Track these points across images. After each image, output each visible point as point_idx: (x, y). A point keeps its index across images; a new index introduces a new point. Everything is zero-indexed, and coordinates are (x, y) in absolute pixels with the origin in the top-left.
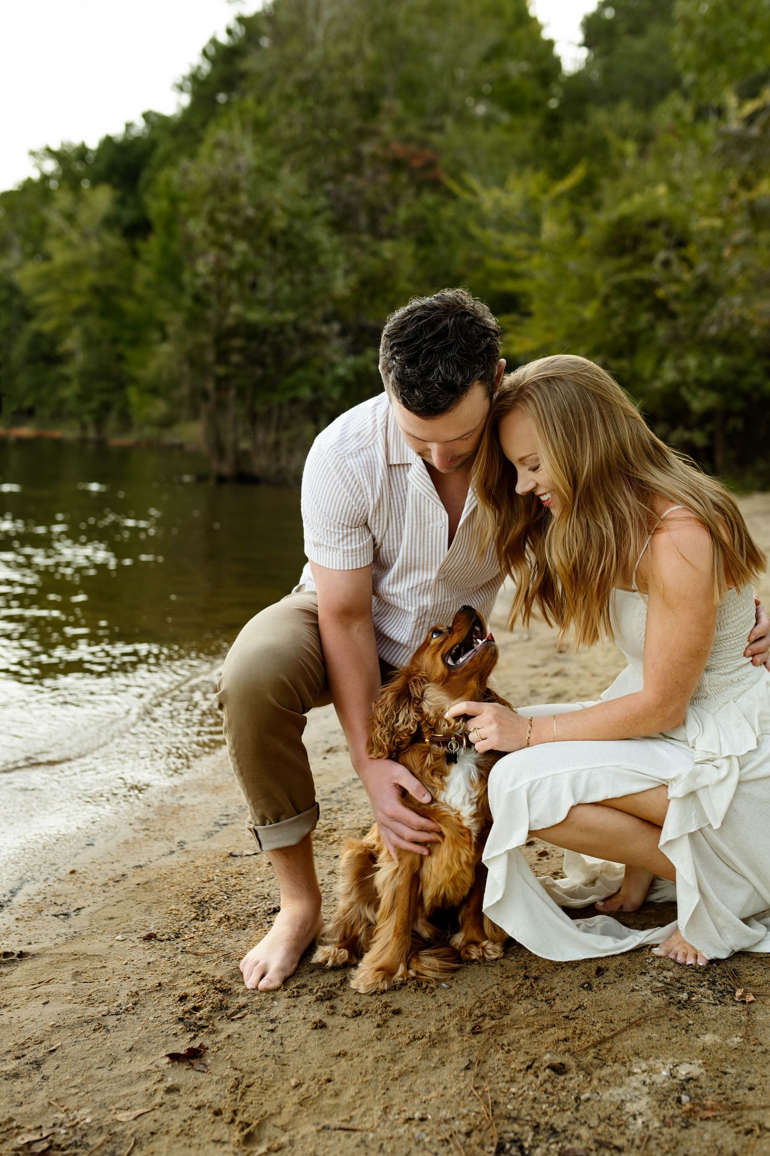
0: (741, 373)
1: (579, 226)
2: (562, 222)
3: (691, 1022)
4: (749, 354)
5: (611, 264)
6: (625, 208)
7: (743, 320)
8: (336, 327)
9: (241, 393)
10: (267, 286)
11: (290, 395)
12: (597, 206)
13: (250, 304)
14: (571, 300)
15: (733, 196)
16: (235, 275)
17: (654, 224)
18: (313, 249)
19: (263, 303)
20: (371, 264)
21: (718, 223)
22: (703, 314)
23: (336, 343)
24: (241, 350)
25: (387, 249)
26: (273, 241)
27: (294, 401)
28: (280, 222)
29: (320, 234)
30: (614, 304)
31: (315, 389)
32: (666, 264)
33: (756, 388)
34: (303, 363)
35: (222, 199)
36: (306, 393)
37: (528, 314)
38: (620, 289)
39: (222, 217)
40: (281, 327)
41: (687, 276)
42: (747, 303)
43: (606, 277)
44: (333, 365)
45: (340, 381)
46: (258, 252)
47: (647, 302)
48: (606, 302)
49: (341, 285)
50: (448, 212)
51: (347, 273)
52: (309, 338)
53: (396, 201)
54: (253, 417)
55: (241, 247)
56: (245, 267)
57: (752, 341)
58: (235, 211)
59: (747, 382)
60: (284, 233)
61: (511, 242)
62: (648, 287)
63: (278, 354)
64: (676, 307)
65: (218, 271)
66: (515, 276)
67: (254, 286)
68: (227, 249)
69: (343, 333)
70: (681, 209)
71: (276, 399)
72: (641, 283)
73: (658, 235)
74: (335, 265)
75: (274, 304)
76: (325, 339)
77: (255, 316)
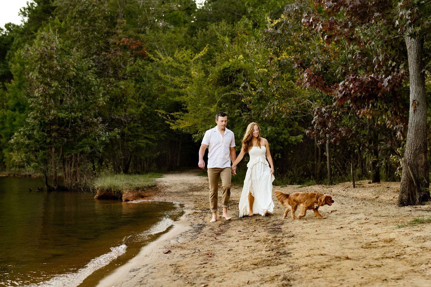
0: (279, 134)
1: (207, 73)
2: (199, 71)
4: (282, 126)
5: (221, 89)
6: (226, 64)
7: (278, 111)
8: (100, 119)
9: (57, 150)
10: (68, 101)
11: (80, 150)
12: (214, 64)
13: (60, 110)
14: (205, 104)
15: (271, 59)
16: (52, 96)
17: (239, 71)
18: (88, 83)
19: (66, 109)
20: (116, 91)
21: (266, 70)
22: (261, 109)
23: (101, 126)
24: (57, 131)
25: (122, 84)
26: (70, 81)
27: (82, 153)
28: (73, 73)
29: (91, 78)
30: (223, 106)
31: (91, 148)
32: (245, 88)
33: (285, 140)
34: (85, 136)
35: (45, 63)
36: (87, 149)
37: (187, 111)
38: (226, 98)
39: (46, 71)
40: (75, 119)
41: (254, 93)
42: (280, 103)
43: (218, 94)
44: (100, 136)
45: (103, 143)
46: (63, 86)
47: (237, 104)
48: (220, 105)
49: (102, 101)
50: (149, 68)
51: (104, 95)
52: (88, 124)
53: (125, 64)
54: (64, 161)
55: (55, 84)
56: (57, 93)
57: (283, 119)
58: (51, 68)
59: (281, 138)
60: (75, 77)
61: (177, 80)
62: (238, 98)
63: (74, 132)
64: (250, 106)
65: (44, 95)
66: (180, 95)
67: (61, 101)
68: (48, 84)
69: (103, 122)
70: (250, 65)
71: (74, 152)
72: (234, 96)
73: (241, 75)
74: (99, 92)
75: (71, 109)
76: (96, 125)
77: (62, 115)
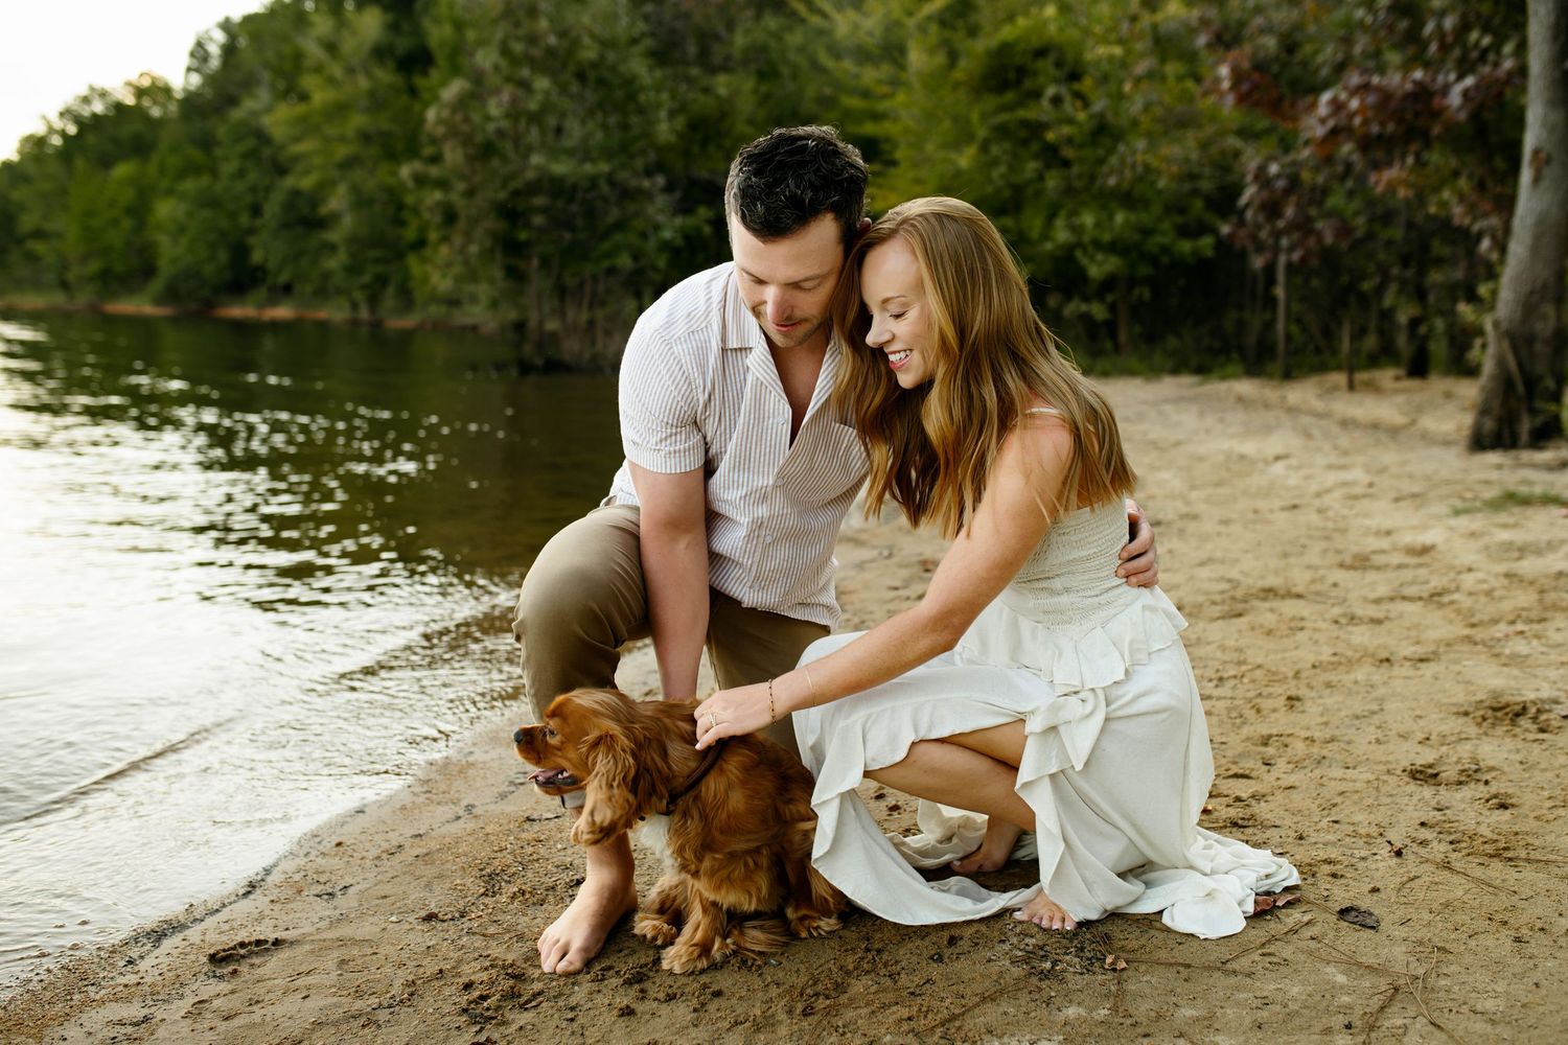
0: (1146, 232)
1: (953, 57)
2: (932, 51)
3: (1053, 994)
4: (1156, 209)
5: (991, 101)
6: (1007, 33)
7: (1147, 168)
8: (660, 180)
9: (545, 263)
10: (575, 131)
11: (606, 264)
12: (973, 32)
13: (554, 153)
14: (945, 146)
15: (1134, 19)
16: (535, 118)
17: (1041, 53)
18: (629, 82)
19: (570, 152)
20: (702, 103)
21: (1118, 51)
22: (1101, 161)
23: (661, 200)
24: (544, 210)
25: (722, 84)
26: (581, 76)
27: (611, 271)
28: (589, 53)
29: (639, 67)
30: (995, 150)
31: (635, 258)
32: (1057, 101)
33: (1165, 249)
34: (620, 226)
35: (517, 24)
36: (625, 261)
37: (893, 163)
38: (1002, 131)
39: (518, 48)
40: (593, 181)
41: (1082, 116)
42: (1152, 147)
43: (984, 116)
44: (657, 227)
45: (665, 246)
46: (563, 89)
47: (1035, 147)
48: (985, 147)
49: (665, 130)
50: (795, 38)
51: (672, 114)
52: (627, 194)
53: (730, 26)
54: (562, 292)
55: (542, 83)
56: (546, 107)
57: (1159, 192)
58: (532, 39)
59: (1154, 243)
60: (594, 65)
61: (870, 75)
62: (1036, 129)
63: (590, 213)
64: (1068, 153)
65: (514, 113)
66: (877, 117)
67: (559, 131)
68: (525, 85)
69: (669, 188)
70: (1073, 33)
71: (589, 269)
72: (1026, 124)
73: (1046, 65)
74: (659, 105)
75: (584, 154)
76: (648, 196)
77: (561, 168)
